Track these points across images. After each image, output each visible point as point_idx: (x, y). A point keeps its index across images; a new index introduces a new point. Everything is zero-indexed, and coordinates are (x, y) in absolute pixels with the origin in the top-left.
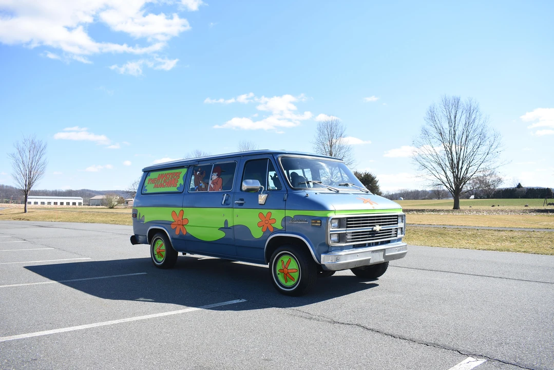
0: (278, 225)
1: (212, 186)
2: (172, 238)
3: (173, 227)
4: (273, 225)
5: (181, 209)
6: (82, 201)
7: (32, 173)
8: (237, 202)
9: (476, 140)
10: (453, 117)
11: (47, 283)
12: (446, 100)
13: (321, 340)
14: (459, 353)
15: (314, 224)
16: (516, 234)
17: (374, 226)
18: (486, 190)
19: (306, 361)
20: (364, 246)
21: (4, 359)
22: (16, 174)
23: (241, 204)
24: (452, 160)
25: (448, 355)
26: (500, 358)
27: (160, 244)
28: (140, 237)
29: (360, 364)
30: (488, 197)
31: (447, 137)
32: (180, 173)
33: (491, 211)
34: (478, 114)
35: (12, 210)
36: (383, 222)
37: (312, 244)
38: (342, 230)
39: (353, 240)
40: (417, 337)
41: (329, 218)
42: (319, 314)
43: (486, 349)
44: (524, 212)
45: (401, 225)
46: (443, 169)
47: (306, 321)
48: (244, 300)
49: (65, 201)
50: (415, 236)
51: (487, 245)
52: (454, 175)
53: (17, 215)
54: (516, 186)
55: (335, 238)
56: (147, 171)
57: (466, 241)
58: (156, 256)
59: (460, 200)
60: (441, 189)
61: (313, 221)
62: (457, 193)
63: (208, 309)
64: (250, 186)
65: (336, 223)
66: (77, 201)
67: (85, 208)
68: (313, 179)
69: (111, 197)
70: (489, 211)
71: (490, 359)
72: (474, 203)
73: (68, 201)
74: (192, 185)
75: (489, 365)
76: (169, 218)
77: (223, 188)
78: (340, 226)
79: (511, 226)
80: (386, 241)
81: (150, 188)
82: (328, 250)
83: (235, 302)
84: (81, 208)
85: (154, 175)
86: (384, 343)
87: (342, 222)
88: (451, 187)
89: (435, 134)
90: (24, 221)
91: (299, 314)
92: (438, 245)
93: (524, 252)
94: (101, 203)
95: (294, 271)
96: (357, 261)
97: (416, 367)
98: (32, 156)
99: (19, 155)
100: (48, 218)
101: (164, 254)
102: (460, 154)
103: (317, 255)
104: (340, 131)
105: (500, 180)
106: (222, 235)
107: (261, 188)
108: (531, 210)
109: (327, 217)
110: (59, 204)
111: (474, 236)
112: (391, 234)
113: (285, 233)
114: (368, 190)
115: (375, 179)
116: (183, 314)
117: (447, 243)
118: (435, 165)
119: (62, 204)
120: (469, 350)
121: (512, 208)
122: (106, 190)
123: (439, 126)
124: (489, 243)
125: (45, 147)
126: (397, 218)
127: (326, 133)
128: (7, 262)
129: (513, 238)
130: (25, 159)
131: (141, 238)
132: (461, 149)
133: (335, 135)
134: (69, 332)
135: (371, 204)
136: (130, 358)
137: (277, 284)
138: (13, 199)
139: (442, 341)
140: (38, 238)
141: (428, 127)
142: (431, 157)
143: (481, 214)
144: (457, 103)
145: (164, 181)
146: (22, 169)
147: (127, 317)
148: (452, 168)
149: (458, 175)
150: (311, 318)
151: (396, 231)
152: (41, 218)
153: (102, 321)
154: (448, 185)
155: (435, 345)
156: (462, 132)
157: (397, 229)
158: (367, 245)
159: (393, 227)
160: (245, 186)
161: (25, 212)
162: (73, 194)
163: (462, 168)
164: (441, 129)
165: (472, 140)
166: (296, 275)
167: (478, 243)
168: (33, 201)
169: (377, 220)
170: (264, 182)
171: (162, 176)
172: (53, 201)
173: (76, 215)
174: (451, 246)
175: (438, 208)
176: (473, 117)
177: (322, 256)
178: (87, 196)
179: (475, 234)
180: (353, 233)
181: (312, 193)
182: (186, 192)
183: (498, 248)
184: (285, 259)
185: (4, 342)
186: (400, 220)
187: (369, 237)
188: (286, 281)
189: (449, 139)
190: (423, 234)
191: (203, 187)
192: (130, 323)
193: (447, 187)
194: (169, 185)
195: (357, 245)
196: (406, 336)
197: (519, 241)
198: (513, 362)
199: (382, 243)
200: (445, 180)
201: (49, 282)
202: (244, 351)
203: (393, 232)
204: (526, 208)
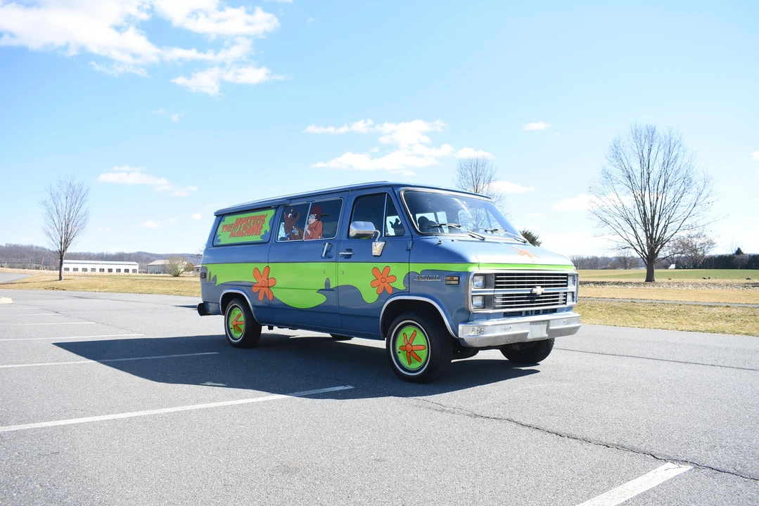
0: (399, 285)
1: (309, 232)
2: (253, 306)
3: (255, 290)
4: (392, 285)
5: (267, 264)
6: (137, 267)
7: (70, 227)
8: (343, 253)
9: (678, 185)
10: (646, 155)
11: (82, 362)
12: (636, 131)
13: (456, 437)
14: (652, 458)
15: (449, 282)
16: (733, 311)
17: (534, 287)
18: (692, 257)
19: (435, 462)
20: (519, 314)
21: (14, 452)
22: (49, 228)
23: (348, 257)
24: (645, 213)
25: (638, 460)
26: (712, 465)
27: (238, 314)
28: (210, 304)
29: (511, 469)
30: (695, 267)
31: (638, 181)
32: (265, 216)
33: (699, 285)
34: (681, 148)
35: (43, 277)
36: (546, 282)
37: (447, 310)
38: (489, 292)
39: (505, 305)
40: (592, 436)
41: (470, 273)
42: (454, 405)
43: (692, 454)
44: (745, 285)
45: (571, 288)
46: (632, 226)
47: (437, 413)
48: (350, 387)
49: (114, 268)
50: (591, 313)
51: (693, 325)
52: (647, 235)
53: (49, 284)
54: (734, 252)
55: (478, 301)
56: (221, 216)
57: (664, 320)
58: (232, 331)
59: (655, 271)
60: (629, 256)
61: (448, 278)
62: (651, 260)
63: (301, 397)
64: (361, 231)
65: (480, 281)
66: (131, 268)
67: (141, 276)
68: (449, 221)
69: (176, 262)
70: (696, 285)
71: (697, 466)
72: (674, 275)
73: (118, 267)
74: (282, 233)
75: (697, 473)
76: (250, 279)
77: (324, 236)
78: (486, 285)
79: (727, 301)
80: (550, 310)
81: (225, 238)
82: (468, 318)
83: (338, 388)
84: (135, 276)
85: (230, 220)
86: (546, 442)
87: (488, 280)
88: (643, 251)
89: (620, 178)
90: (58, 291)
91: (426, 404)
92: (624, 325)
93: (746, 334)
94: (163, 270)
95: (420, 348)
96: (509, 336)
97: (591, 473)
98: (69, 204)
99: (52, 202)
100: (90, 288)
101: (243, 327)
102: (656, 206)
103: (454, 325)
104: (489, 172)
105: (711, 243)
106: (321, 299)
107: (376, 233)
108: (755, 284)
109: (468, 272)
110: (106, 271)
111: (675, 313)
112: (558, 301)
113: (409, 295)
114: (526, 240)
115: (537, 240)
116: (265, 402)
117: (636, 323)
118: (621, 221)
119: (110, 270)
120: (668, 454)
121: (729, 281)
122: (170, 253)
123: (627, 166)
124: (697, 323)
125: (87, 191)
126: (567, 279)
127: (470, 175)
128: (31, 337)
129: (730, 316)
130: (60, 208)
131: (212, 307)
132: (657, 198)
133: (482, 179)
134: (107, 421)
135: (530, 256)
136: (188, 454)
137: (397, 366)
138: (45, 265)
139: (629, 442)
140: (75, 311)
141: (610, 168)
142: (615, 210)
143: (684, 288)
144: (652, 132)
145: (244, 227)
146: (56, 221)
147: (187, 404)
148: (645, 224)
149: (652, 234)
150: (442, 411)
151: (565, 296)
152: (81, 287)
153: (153, 408)
154: (639, 249)
155: (618, 447)
156: (659, 174)
157: (566, 293)
158: (523, 314)
159: (561, 290)
160: (354, 231)
161: (60, 279)
162: (125, 258)
163: (658, 225)
164: (630, 170)
165: (673, 186)
166: (423, 354)
167: (680, 323)
168: (71, 267)
169: (538, 278)
170: (380, 225)
171: (241, 221)
172: (98, 267)
173: (127, 283)
174: (643, 326)
175: (624, 280)
176: (674, 154)
177: (461, 327)
178: (145, 261)
179: (678, 311)
180: (504, 295)
181: (447, 239)
182: (274, 242)
183: (709, 329)
184: (409, 331)
185: (17, 431)
186: (570, 281)
187: (527, 303)
188: (410, 362)
189: (641, 184)
190: (604, 310)
191: (297, 234)
192: (190, 412)
193: (637, 250)
194: (249, 233)
195: (509, 312)
196: (578, 434)
197: (738, 321)
198: (732, 470)
199: (545, 312)
200: (634, 241)
201: (85, 362)
202: (347, 448)
203: (561, 298)
204: (748, 281)
